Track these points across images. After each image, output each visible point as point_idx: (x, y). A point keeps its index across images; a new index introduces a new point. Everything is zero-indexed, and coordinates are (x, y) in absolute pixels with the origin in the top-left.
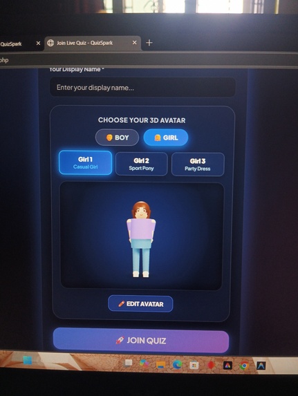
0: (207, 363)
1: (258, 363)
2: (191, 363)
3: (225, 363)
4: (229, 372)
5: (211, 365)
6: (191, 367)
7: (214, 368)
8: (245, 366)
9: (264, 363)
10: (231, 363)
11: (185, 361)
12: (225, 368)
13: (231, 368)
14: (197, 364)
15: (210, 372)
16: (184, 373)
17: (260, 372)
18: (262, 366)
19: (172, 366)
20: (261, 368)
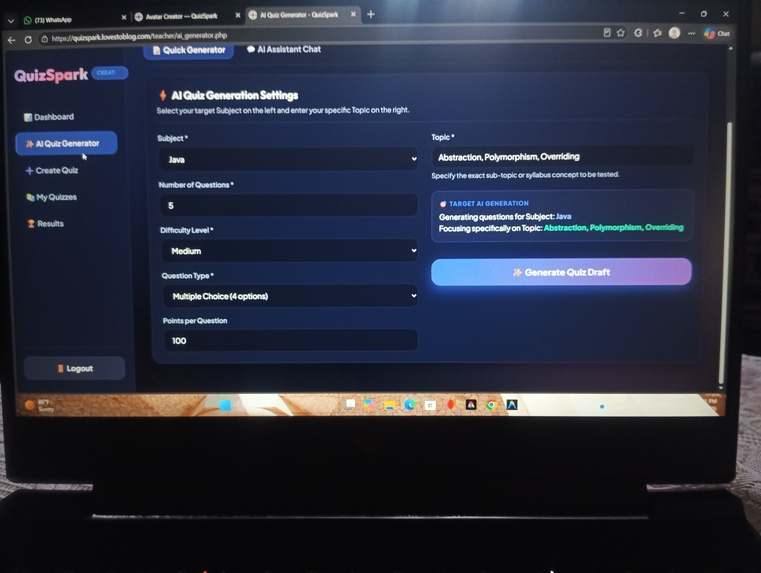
0: (446, 402)
1: (509, 401)
2: (427, 403)
3: (468, 402)
4: (473, 413)
5: (451, 404)
6: (427, 408)
7: (454, 409)
8: (492, 405)
9: (516, 402)
10: (474, 402)
11: (419, 400)
12: (467, 408)
13: (475, 408)
14: (434, 403)
15: (449, 413)
16: (418, 414)
17: (512, 413)
18: (513, 405)
19: (403, 407)
20: (512, 408)
